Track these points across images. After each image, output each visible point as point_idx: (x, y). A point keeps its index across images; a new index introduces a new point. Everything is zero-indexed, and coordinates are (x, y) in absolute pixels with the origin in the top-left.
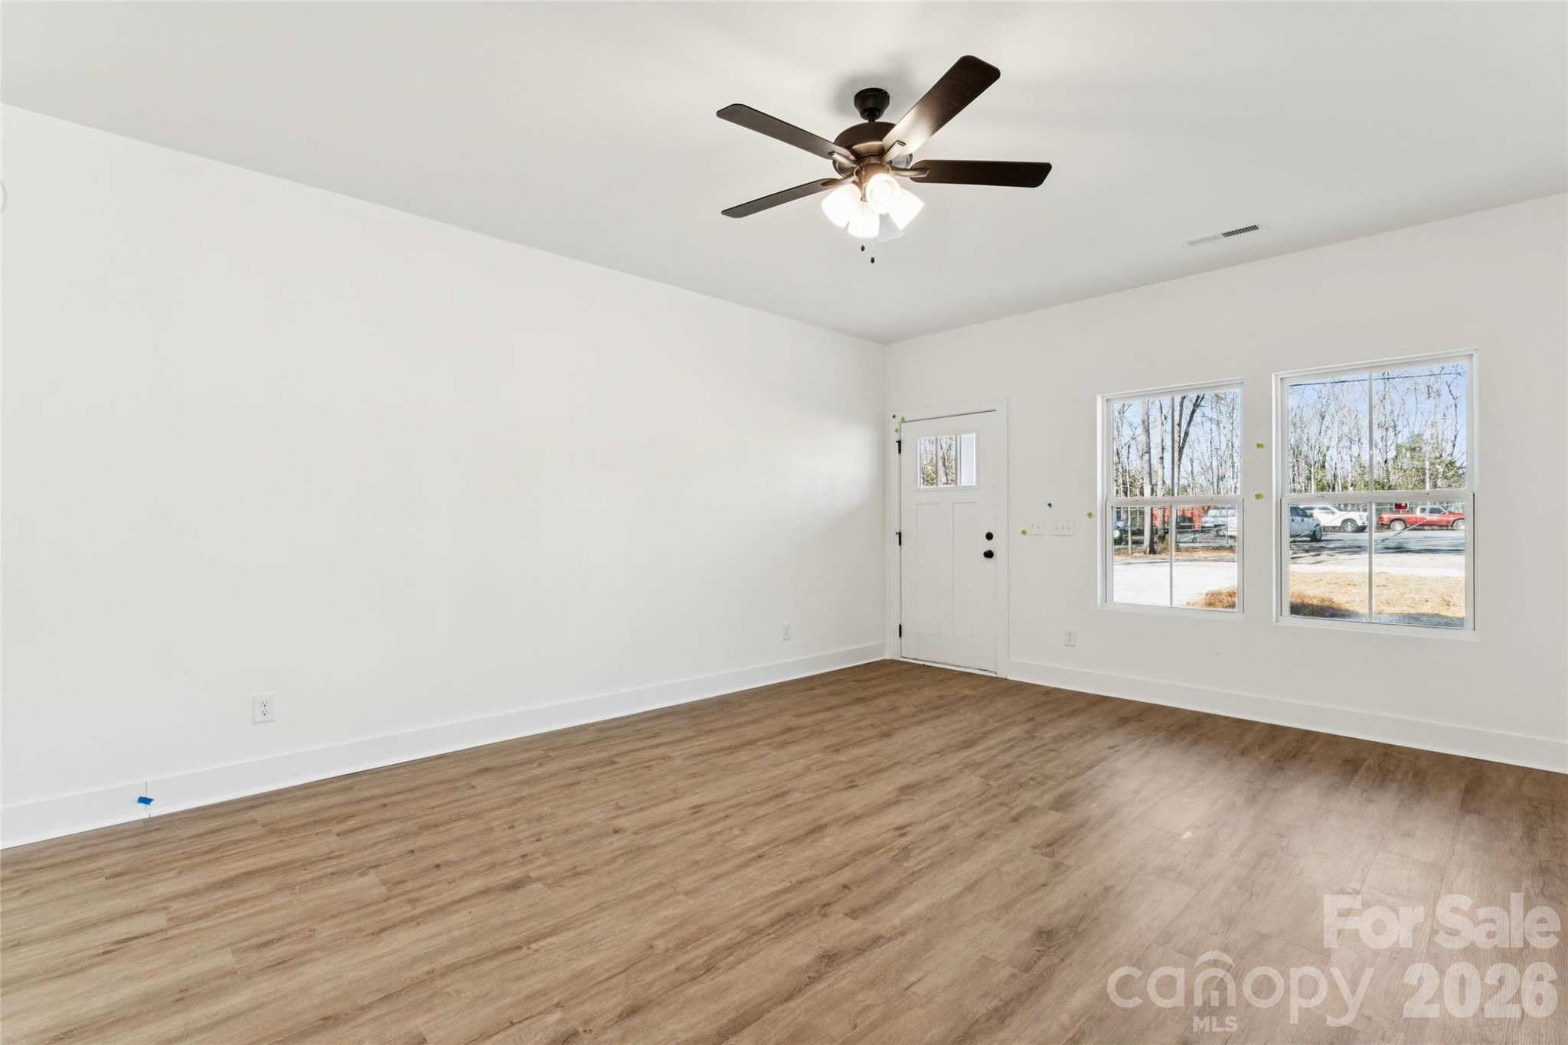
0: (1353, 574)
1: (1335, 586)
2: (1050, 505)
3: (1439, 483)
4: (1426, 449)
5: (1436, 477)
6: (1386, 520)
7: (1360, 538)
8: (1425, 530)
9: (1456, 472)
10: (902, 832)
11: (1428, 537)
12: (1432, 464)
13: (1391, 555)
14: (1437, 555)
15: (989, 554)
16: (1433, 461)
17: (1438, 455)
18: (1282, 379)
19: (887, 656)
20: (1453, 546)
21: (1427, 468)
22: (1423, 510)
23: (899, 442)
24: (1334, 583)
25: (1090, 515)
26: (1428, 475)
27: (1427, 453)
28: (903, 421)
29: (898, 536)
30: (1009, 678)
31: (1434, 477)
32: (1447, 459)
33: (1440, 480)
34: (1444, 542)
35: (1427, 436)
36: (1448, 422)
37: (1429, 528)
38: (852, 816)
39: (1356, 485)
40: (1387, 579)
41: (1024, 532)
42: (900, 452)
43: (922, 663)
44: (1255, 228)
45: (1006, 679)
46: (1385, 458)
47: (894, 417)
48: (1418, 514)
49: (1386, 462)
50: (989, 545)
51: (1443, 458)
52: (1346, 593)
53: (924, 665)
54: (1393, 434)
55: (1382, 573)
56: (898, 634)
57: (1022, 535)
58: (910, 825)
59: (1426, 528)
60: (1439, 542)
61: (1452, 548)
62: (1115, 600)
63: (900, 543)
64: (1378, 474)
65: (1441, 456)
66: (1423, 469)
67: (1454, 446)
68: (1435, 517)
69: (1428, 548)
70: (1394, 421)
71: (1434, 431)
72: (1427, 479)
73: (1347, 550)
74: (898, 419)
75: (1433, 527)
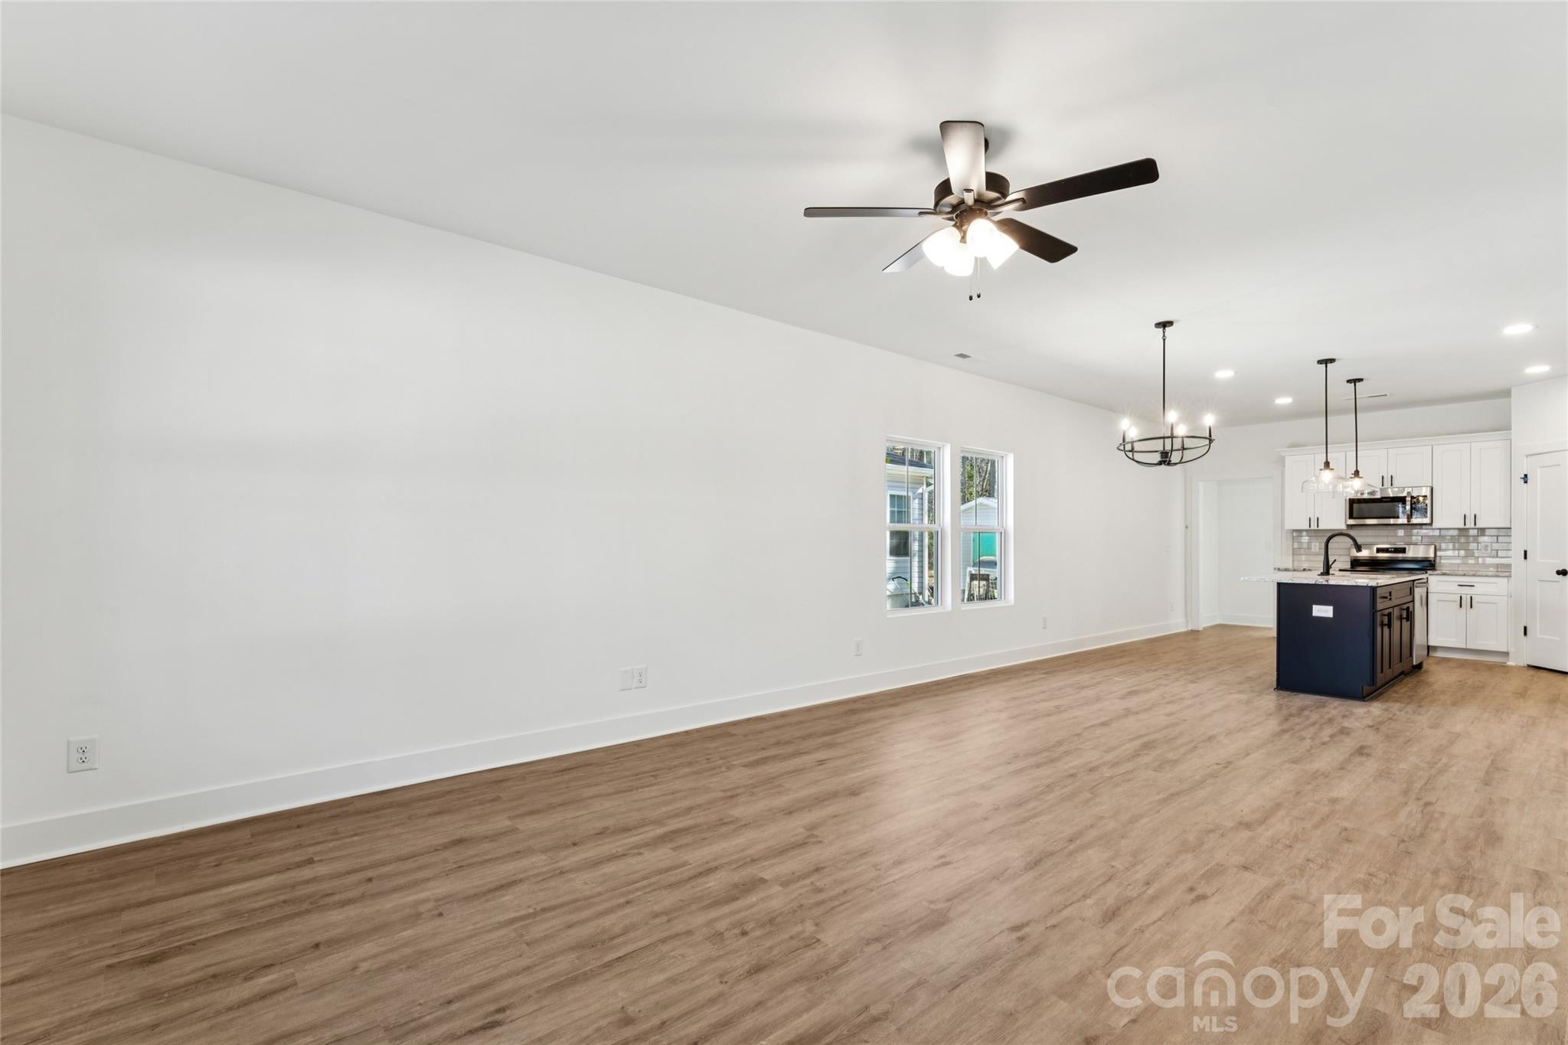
10: (943, 860)
38: (1001, 879)
58: (935, 867)
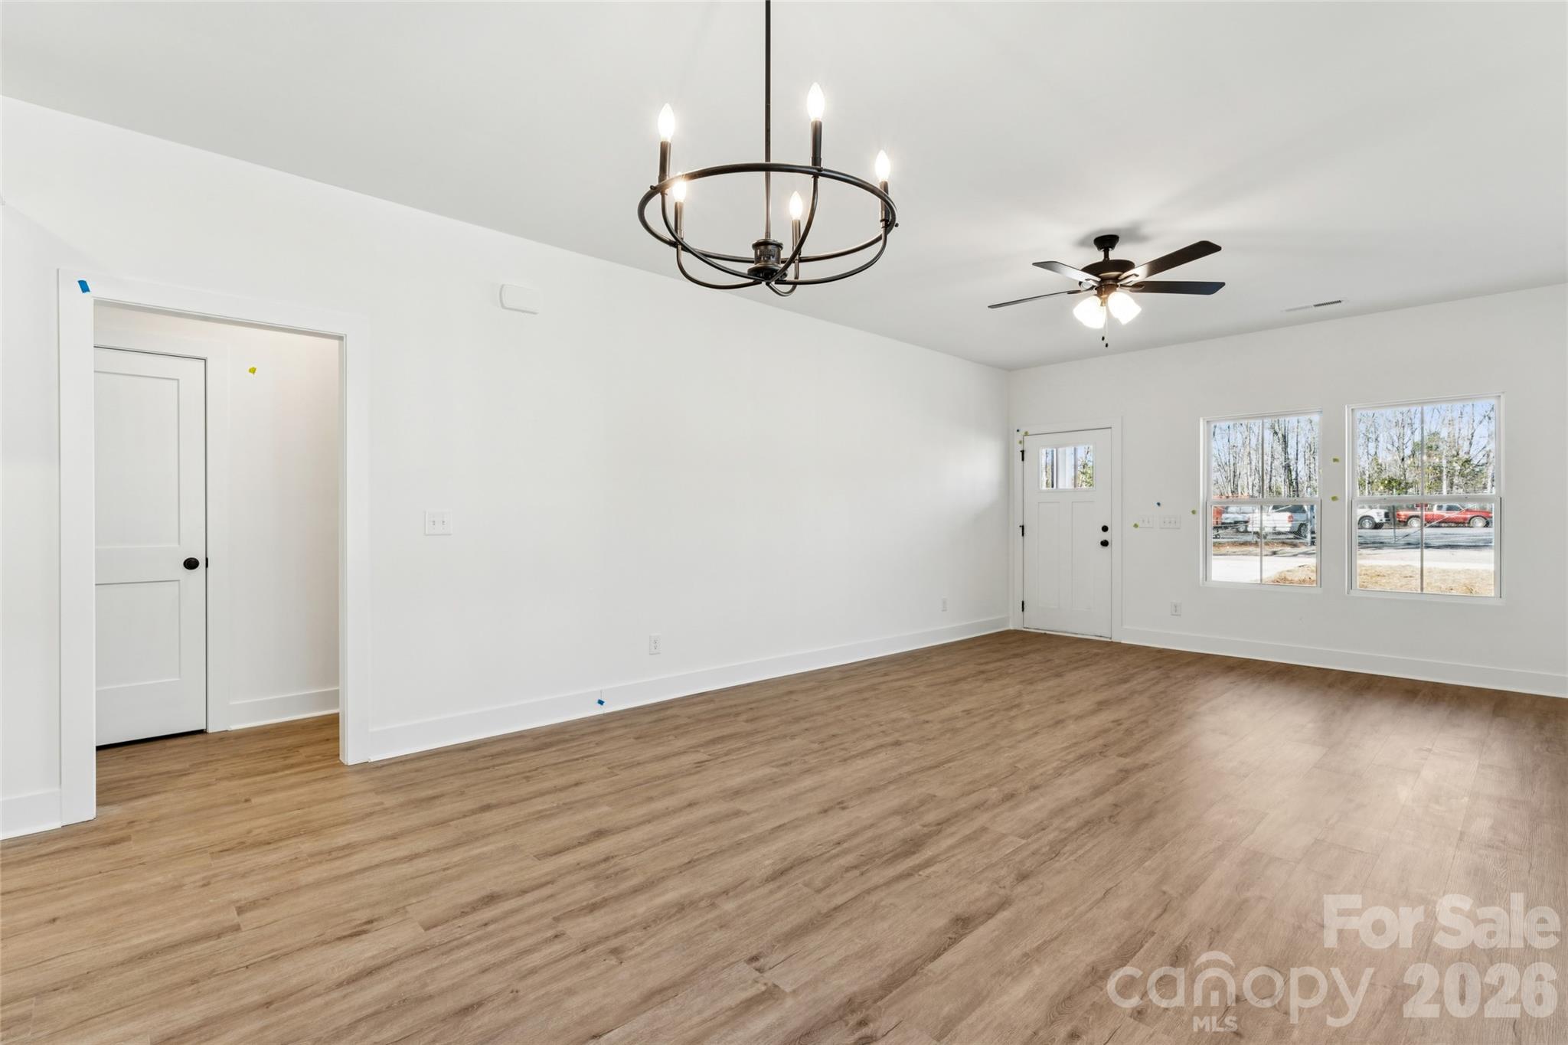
0: (1380, 566)
1: (1365, 577)
2: (1159, 504)
3: (1456, 480)
4: (1443, 447)
5: (1453, 475)
6: (1403, 517)
7: (1381, 534)
8: (1441, 527)
9: (1473, 470)
11: (1447, 534)
12: (1450, 462)
13: (1413, 550)
14: (1455, 550)
15: (1105, 543)
16: (1450, 459)
17: (1455, 453)
18: (1352, 410)
19: (1011, 627)
20: (1472, 542)
21: (1444, 466)
22: (1440, 508)
23: (1023, 452)
24: (1364, 575)
25: (1194, 512)
26: (1445, 473)
27: (1444, 452)
28: (1026, 434)
29: (1021, 528)
30: (1123, 642)
31: (1451, 474)
32: (1463, 456)
33: (1456, 478)
34: (1460, 539)
35: (1444, 434)
36: (1465, 419)
37: (1446, 525)
39: (1373, 482)
40: (1413, 571)
41: (1136, 526)
42: (1023, 459)
43: (1043, 632)
44: (1340, 302)
45: (1120, 643)
46: (1402, 455)
47: (1018, 431)
48: (1435, 511)
49: (1403, 459)
50: (1105, 536)
51: (1460, 456)
52: (1376, 583)
53: (1045, 634)
54: (1409, 432)
55: (1408, 565)
56: (1021, 609)
57: (1134, 528)
59: (1443, 525)
60: (1457, 539)
61: (1471, 544)
62: (1213, 579)
63: (1023, 534)
64: (1394, 472)
65: (1458, 454)
66: (1440, 467)
67: (1471, 444)
68: (1453, 515)
69: (1447, 543)
70: (1411, 419)
71: (1451, 429)
72: (1445, 477)
73: (1369, 545)
74: (1022, 433)
75: (1450, 524)
